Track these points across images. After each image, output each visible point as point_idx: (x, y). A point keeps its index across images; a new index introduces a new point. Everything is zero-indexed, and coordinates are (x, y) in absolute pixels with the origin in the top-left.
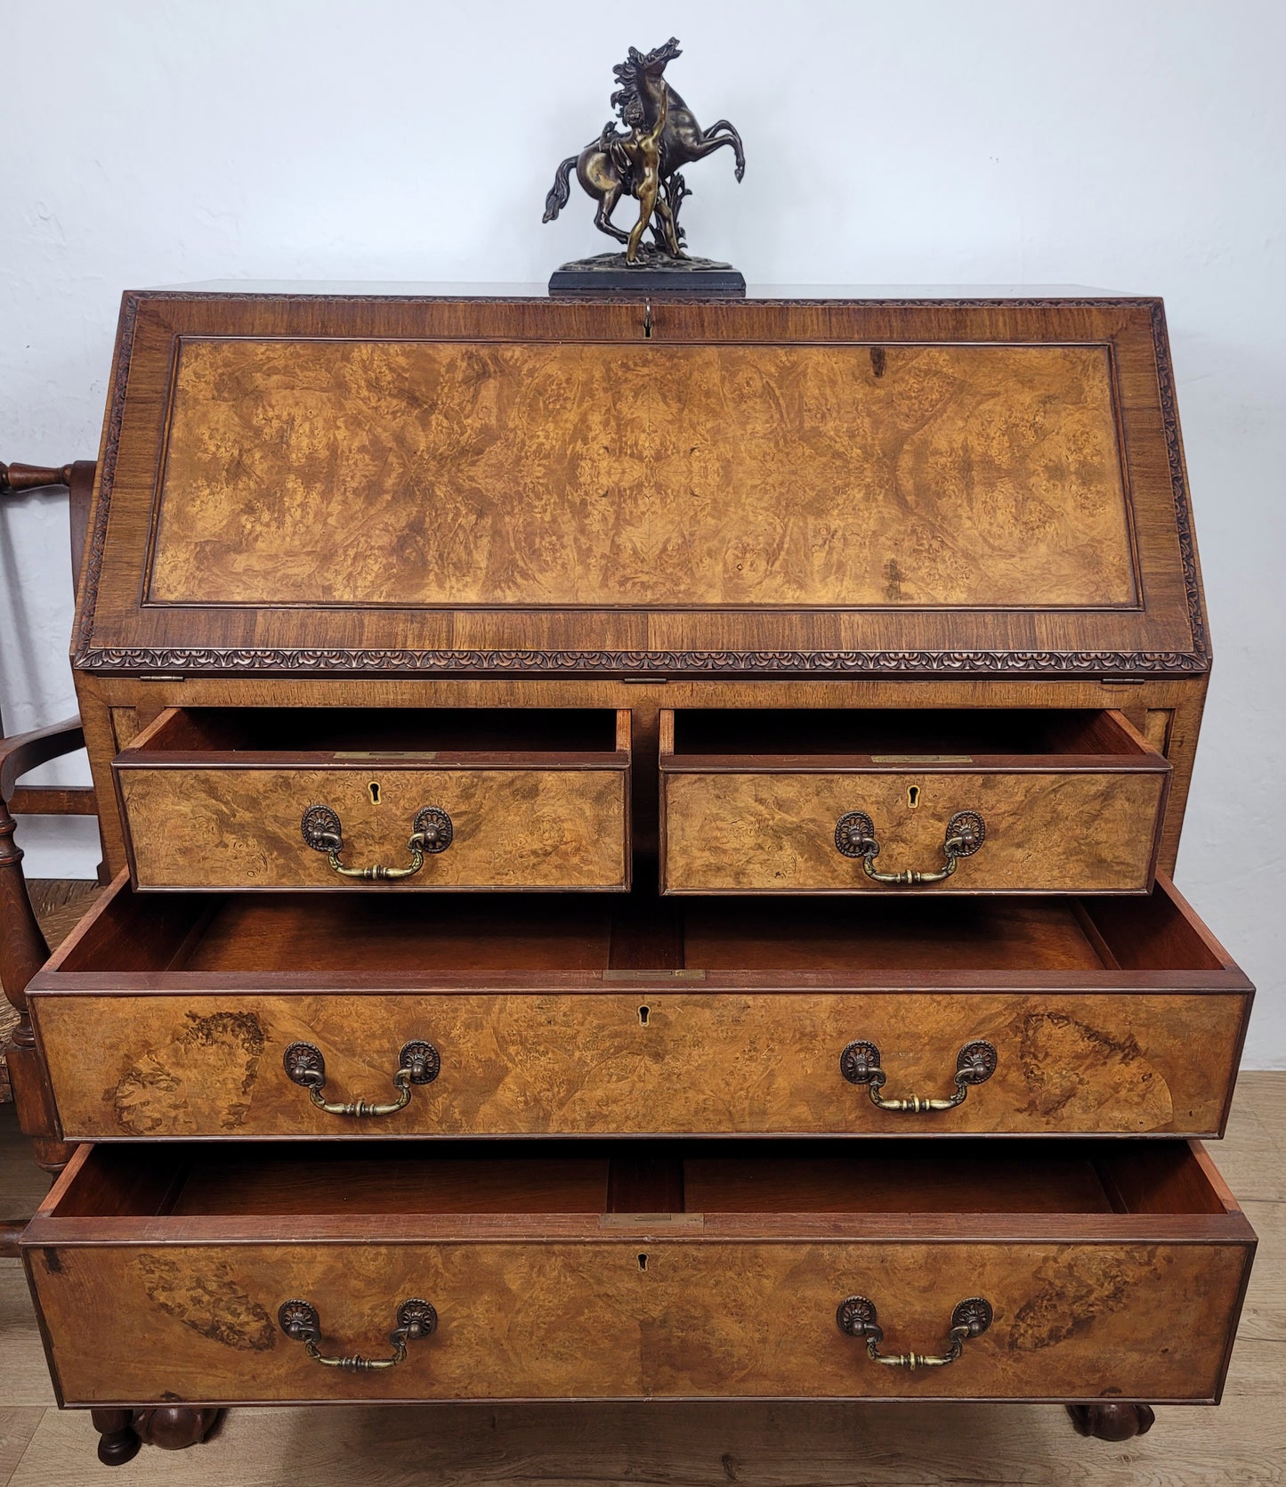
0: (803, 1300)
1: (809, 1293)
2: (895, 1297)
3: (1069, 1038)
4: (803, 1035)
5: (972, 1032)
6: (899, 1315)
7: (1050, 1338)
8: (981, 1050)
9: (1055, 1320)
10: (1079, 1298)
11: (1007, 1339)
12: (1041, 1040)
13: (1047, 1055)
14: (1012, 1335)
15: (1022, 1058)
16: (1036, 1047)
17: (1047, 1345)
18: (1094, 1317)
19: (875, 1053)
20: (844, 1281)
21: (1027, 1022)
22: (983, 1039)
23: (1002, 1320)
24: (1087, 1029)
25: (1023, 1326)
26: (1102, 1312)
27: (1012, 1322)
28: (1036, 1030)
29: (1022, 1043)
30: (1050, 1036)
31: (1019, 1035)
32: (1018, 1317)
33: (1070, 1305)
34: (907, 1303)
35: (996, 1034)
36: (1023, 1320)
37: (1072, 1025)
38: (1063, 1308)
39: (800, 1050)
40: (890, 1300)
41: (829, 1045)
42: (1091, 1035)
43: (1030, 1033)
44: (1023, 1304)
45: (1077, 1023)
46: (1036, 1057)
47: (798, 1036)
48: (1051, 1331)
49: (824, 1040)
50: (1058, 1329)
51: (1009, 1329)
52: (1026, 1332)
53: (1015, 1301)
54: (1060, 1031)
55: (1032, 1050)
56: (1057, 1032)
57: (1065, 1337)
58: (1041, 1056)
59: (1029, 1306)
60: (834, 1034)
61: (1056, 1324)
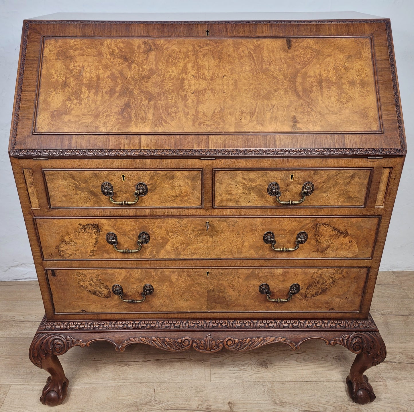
0: (250, 284)
1: (252, 282)
2: (274, 283)
3: (328, 230)
4: (253, 230)
5: (300, 229)
6: (275, 288)
7: (315, 294)
8: (303, 234)
9: (317, 289)
10: (323, 283)
11: (304, 295)
12: (321, 231)
13: (322, 235)
14: (305, 294)
15: (315, 236)
16: (319, 233)
17: (315, 296)
18: (327, 289)
19: (273, 235)
20: (261, 279)
21: (316, 226)
22: (304, 231)
23: (303, 290)
24: (334, 228)
25: (308, 291)
26: (329, 287)
27: (305, 290)
28: (319, 228)
29: (315, 232)
30: (323, 230)
31: (314, 230)
32: (307, 289)
33: (321, 285)
34: (277, 285)
35: (308, 229)
36: (308, 289)
37: (329, 227)
38: (319, 286)
39: (252, 234)
40: (273, 284)
41: (260, 233)
42: (335, 230)
43: (317, 229)
44: (308, 285)
45: (331, 226)
46: (319, 236)
47: (251, 230)
48: (316, 292)
49: (258, 231)
50: (318, 292)
51: (305, 292)
52: (309, 293)
53: (306, 284)
54: (326, 228)
55: (318, 234)
56: (325, 229)
57: (319, 294)
58: (320, 236)
59: (310, 286)
60: (262, 230)
61: (317, 291)
